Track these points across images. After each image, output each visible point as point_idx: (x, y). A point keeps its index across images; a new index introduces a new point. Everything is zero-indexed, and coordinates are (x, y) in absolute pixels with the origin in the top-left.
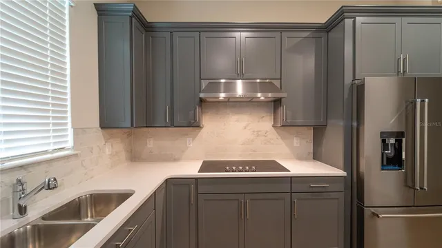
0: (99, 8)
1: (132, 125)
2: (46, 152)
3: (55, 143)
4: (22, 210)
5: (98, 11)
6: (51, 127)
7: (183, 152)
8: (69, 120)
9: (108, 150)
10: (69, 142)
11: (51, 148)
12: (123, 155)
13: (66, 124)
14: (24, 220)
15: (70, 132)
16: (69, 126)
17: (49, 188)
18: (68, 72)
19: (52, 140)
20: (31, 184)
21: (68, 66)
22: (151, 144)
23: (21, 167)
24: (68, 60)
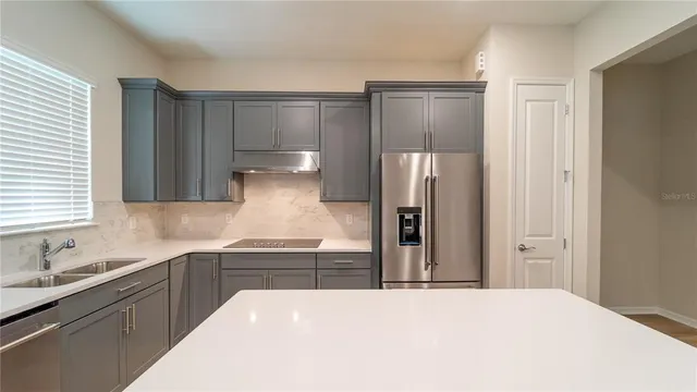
0: (123, 82)
1: (155, 199)
2: (67, 222)
3: (75, 214)
4: (47, 266)
5: (122, 85)
6: (72, 200)
7: (222, 229)
8: (90, 194)
9: (132, 224)
10: (90, 214)
11: (72, 218)
12: (152, 231)
13: (86, 197)
14: (47, 272)
15: (90, 205)
16: (89, 200)
17: (68, 247)
18: (89, 150)
19: (72, 212)
20: (54, 243)
21: (89, 145)
22: (186, 220)
23: (45, 232)
24: (89, 139)
